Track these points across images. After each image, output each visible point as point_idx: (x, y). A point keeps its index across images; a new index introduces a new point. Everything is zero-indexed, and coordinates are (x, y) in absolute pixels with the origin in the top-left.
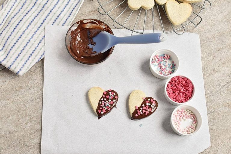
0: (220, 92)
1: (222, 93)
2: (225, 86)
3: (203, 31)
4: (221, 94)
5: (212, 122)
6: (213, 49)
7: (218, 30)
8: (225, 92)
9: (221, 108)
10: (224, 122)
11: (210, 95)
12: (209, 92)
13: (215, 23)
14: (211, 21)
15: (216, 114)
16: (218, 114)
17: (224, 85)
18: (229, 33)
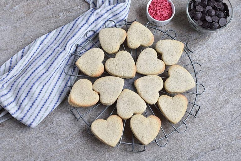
0: (233, 124)
1: (234, 125)
2: (238, 117)
3: (213, 60)
4: (233, 127)
5: (225, 157)
6: (224, 79)
7: (228, 59)
8: (237, 124)
9: (234, 142)
10: (238, 156)
11: (222, 127)
12: (221, 124)
13: (225, 51)
14: (220, 49)
15: (229, 147)
16: (232, 148)
17: (236, 116)
18: (239, 62)
